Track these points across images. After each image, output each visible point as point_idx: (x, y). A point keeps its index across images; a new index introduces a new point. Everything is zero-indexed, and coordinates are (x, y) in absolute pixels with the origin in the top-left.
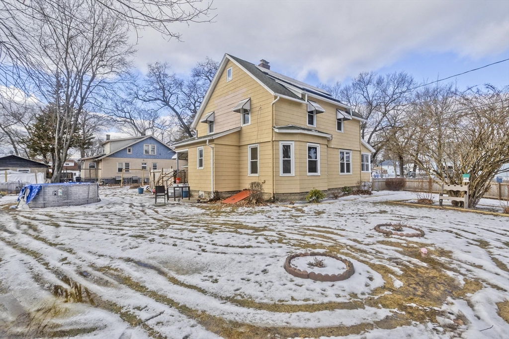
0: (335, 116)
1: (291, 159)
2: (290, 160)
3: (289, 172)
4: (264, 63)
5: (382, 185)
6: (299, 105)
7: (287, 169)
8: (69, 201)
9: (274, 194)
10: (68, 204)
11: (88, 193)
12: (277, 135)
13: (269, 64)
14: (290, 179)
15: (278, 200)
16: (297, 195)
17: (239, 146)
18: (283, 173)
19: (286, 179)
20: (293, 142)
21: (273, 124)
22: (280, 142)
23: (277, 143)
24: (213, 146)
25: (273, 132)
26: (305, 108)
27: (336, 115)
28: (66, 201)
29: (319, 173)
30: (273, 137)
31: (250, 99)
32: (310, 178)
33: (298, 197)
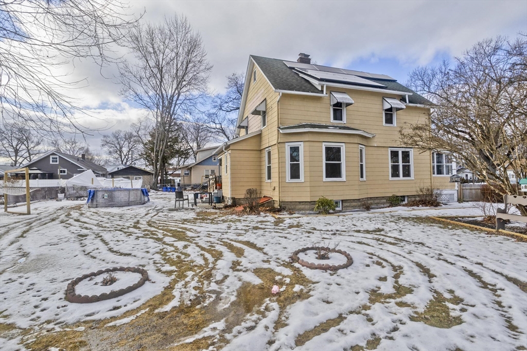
0: (381, 107)
1: (300, 162)
2: (299, 164)
3: (298, 177)
4: (303, 57)
5: (477, 193)
6: (319, 99)
7: (295, 173)
8: (112, 203)
9: (280, 201)
10: (112, 206)
11: (129, 197)
12: (282, 136)
13: (309, 57)
14: (298, 185)
15: (284, 209)
16: (307, 205)
17: (261, 150)
18: (291, 178)
19: (294, 185)
20: (302, 143)
21: (278, 124)
22: (287, 144)
23: (282, 145)
24: (230, 152)
25: (278, 134)
26: (328, 102)
27: (383, 105)
28: (110, 203)
29: (344, 178)
30: (278, 138)
31: (265, 99)
32: (328, 184)
33: (308, 206)
